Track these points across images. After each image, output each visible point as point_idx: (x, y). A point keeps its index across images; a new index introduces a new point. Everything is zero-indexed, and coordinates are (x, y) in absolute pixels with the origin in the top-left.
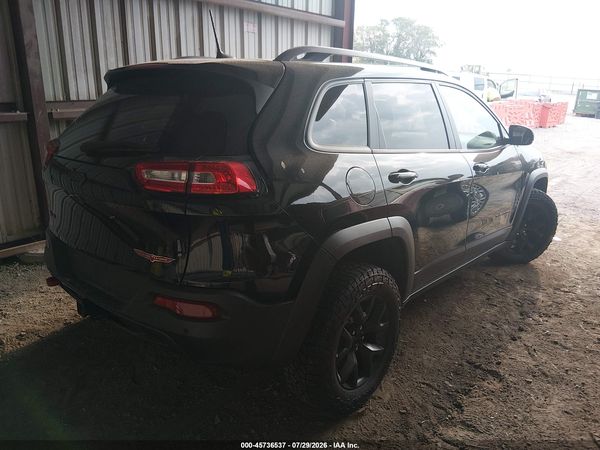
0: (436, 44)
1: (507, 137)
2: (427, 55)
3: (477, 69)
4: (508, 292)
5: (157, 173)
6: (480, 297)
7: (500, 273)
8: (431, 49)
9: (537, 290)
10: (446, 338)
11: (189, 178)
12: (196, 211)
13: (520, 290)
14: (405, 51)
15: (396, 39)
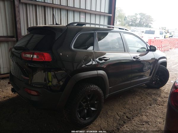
0: (152, 21)
1: (149, 49)
2: (150, 24)
3: (165, 28)
4: (149, 97)
5: (27, 55)
6: (139, 98)
7: (149, 91)
8: (151, 22)
9: (159, 97)
10: (123, 109)
11: (33, 56)
12: (34, 66)
13: (153, 96)
14: (142, 23)
15: (140, 19)
